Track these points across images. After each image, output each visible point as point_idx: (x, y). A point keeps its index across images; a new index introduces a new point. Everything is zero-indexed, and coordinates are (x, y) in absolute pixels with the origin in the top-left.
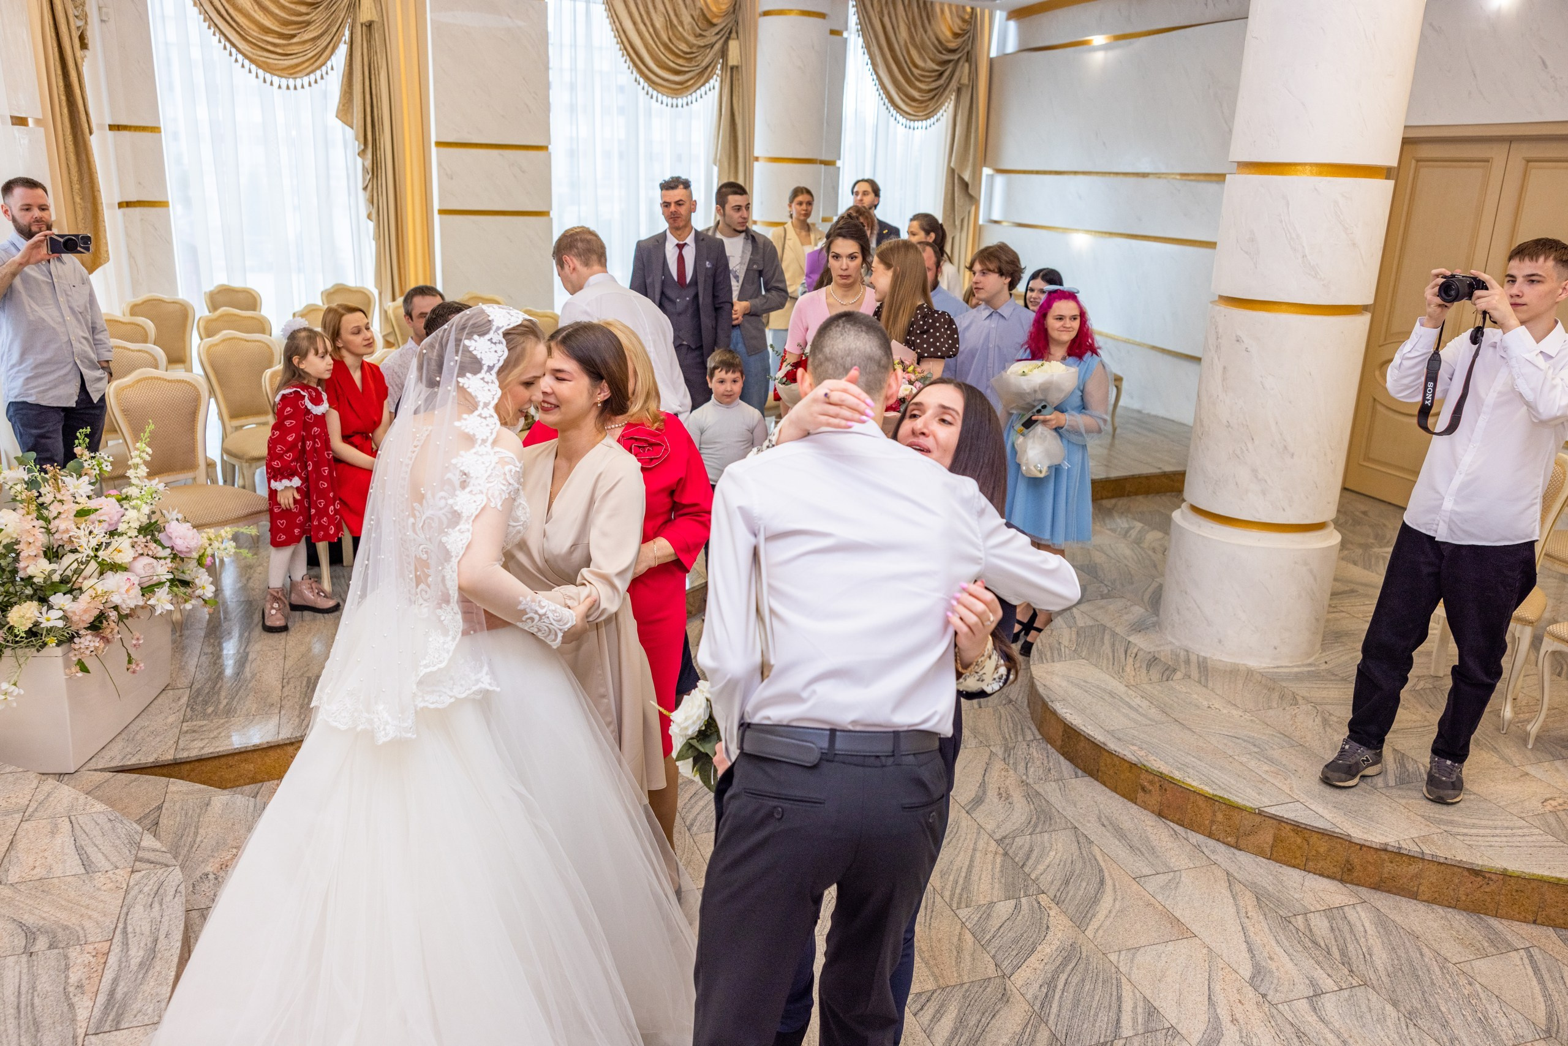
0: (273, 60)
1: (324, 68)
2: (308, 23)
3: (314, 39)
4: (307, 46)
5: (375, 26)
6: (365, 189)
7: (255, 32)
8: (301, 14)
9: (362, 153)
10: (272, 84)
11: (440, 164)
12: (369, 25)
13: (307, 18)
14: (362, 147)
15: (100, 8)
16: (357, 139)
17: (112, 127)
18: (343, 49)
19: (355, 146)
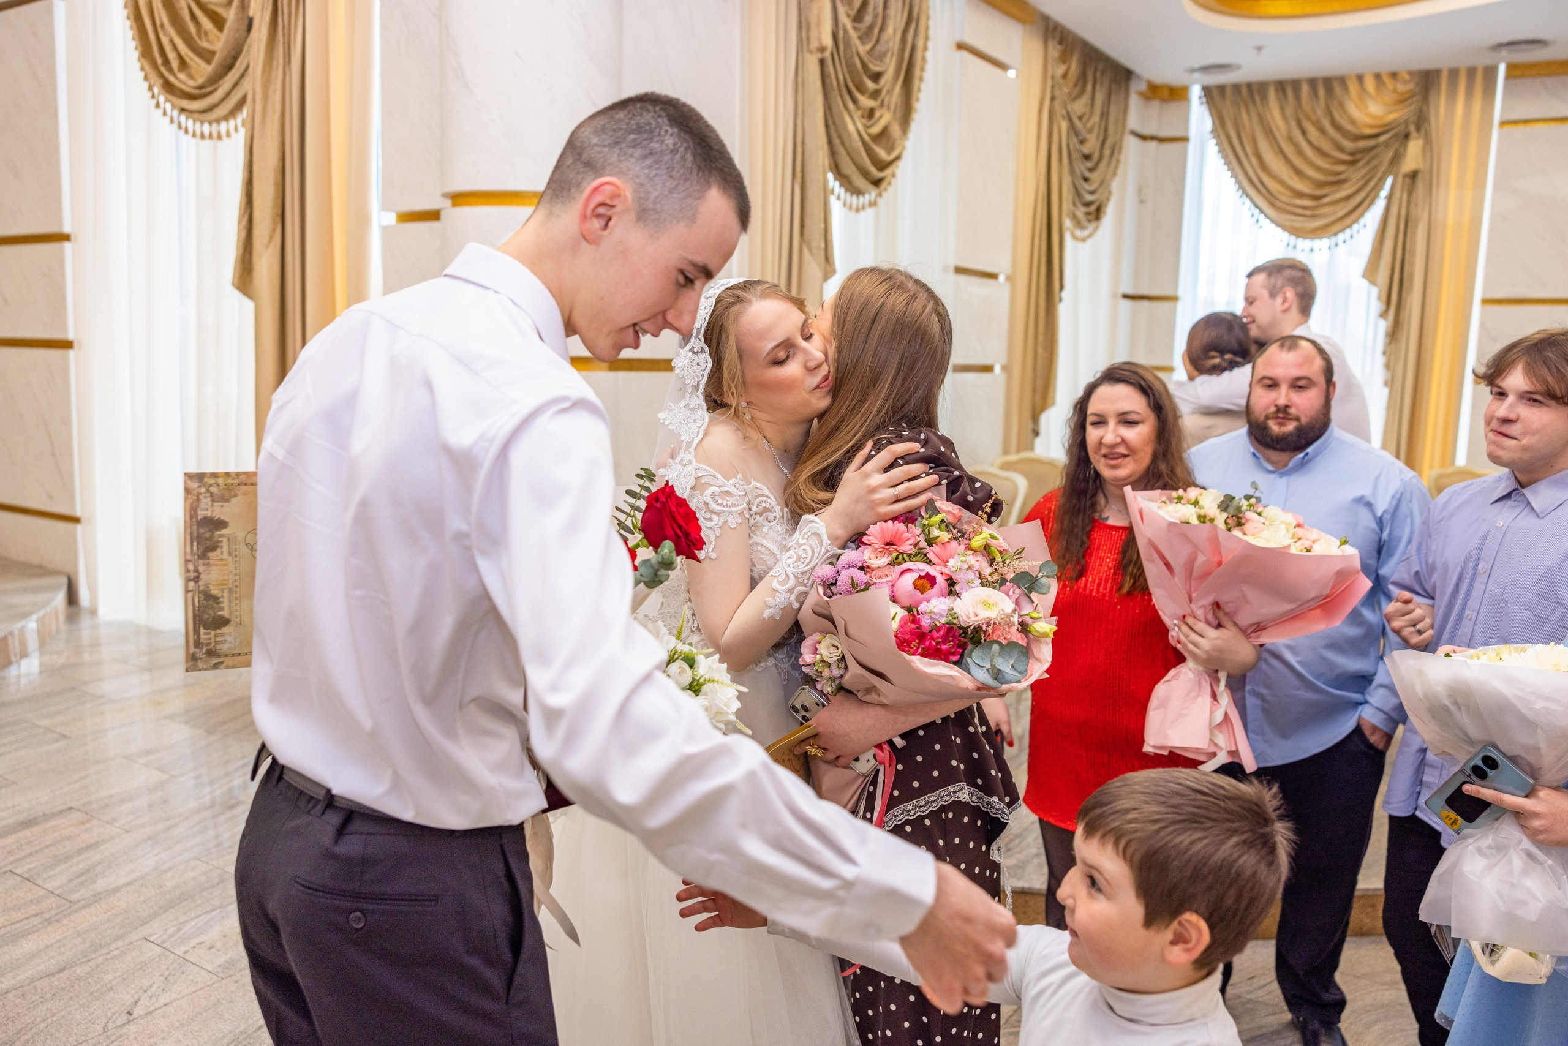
0: (1298, 222)
1: (1355, 227)
2: (1344, 181)
3: (1348, 198)
4: (1339, 206)
5: (1420, 176)
6: (1384, 353)
7: (1285, 196)
8: (1339, 173)
9: (1383, 315)
10: (1295, 247)
11: (1482, 325)
12: (1414, 175)
13: (1342, 177)
14: (1383, 307)
15: (1140, 190)
16: (1379, 298)
17: (1126, 296)
18: (1380, 205)
19: (1376, 306)
